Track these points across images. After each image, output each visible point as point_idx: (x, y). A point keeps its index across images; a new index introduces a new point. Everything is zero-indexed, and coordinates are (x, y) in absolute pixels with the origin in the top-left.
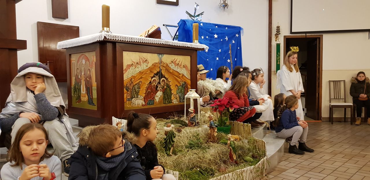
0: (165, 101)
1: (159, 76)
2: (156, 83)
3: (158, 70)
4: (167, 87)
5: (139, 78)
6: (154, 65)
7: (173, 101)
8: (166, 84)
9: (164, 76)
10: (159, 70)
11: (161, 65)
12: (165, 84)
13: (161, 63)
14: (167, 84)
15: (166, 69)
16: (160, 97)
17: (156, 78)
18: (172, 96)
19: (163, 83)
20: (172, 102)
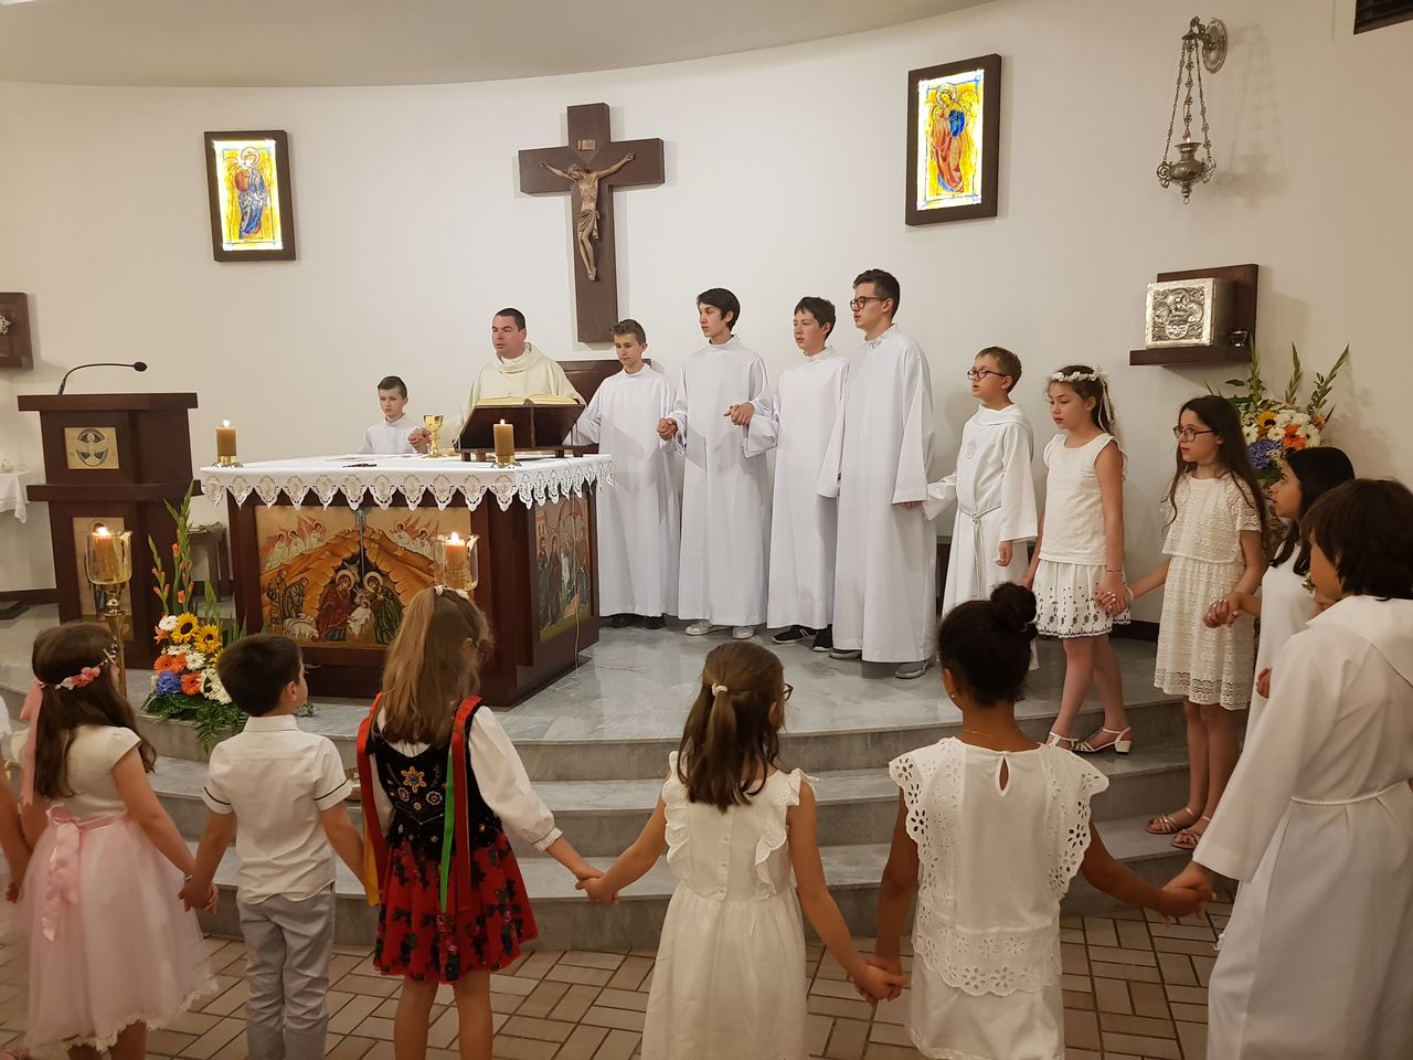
1: (359, 567)
2: (349, 585)
3: (356, 550)
5: (300, 570)
6: (343, 538)
10: (358, 550)
11: (364, 538)
12: (379, 589)
13: (364, 530)
14: (385, 590)
15: (380, 547)
16: (363, 622)
17: (351, 573)
19: (374, 586)
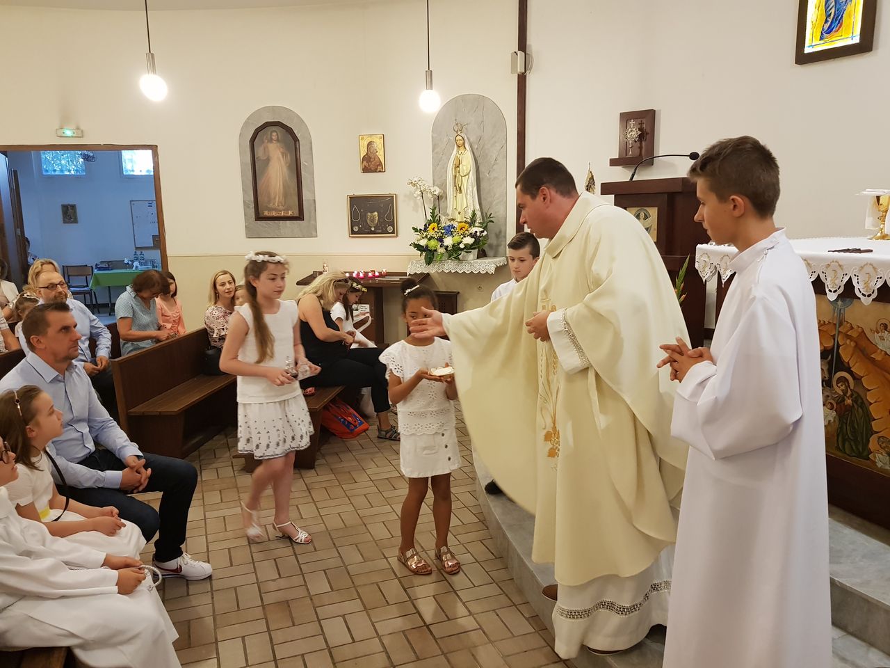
0: (844, 445)
3: (828, 344)
4: (856, 403)
7: (875, 457)
8: (851, 395)
9: (846, 365)
10: (831, 344)
11: (839, 332)
12: (849, 394)
13: (841, 324)
14: (855, 395)
15: (857, 345)
18: (871, 439)
19: (843, 387)
20: (869, 459)
